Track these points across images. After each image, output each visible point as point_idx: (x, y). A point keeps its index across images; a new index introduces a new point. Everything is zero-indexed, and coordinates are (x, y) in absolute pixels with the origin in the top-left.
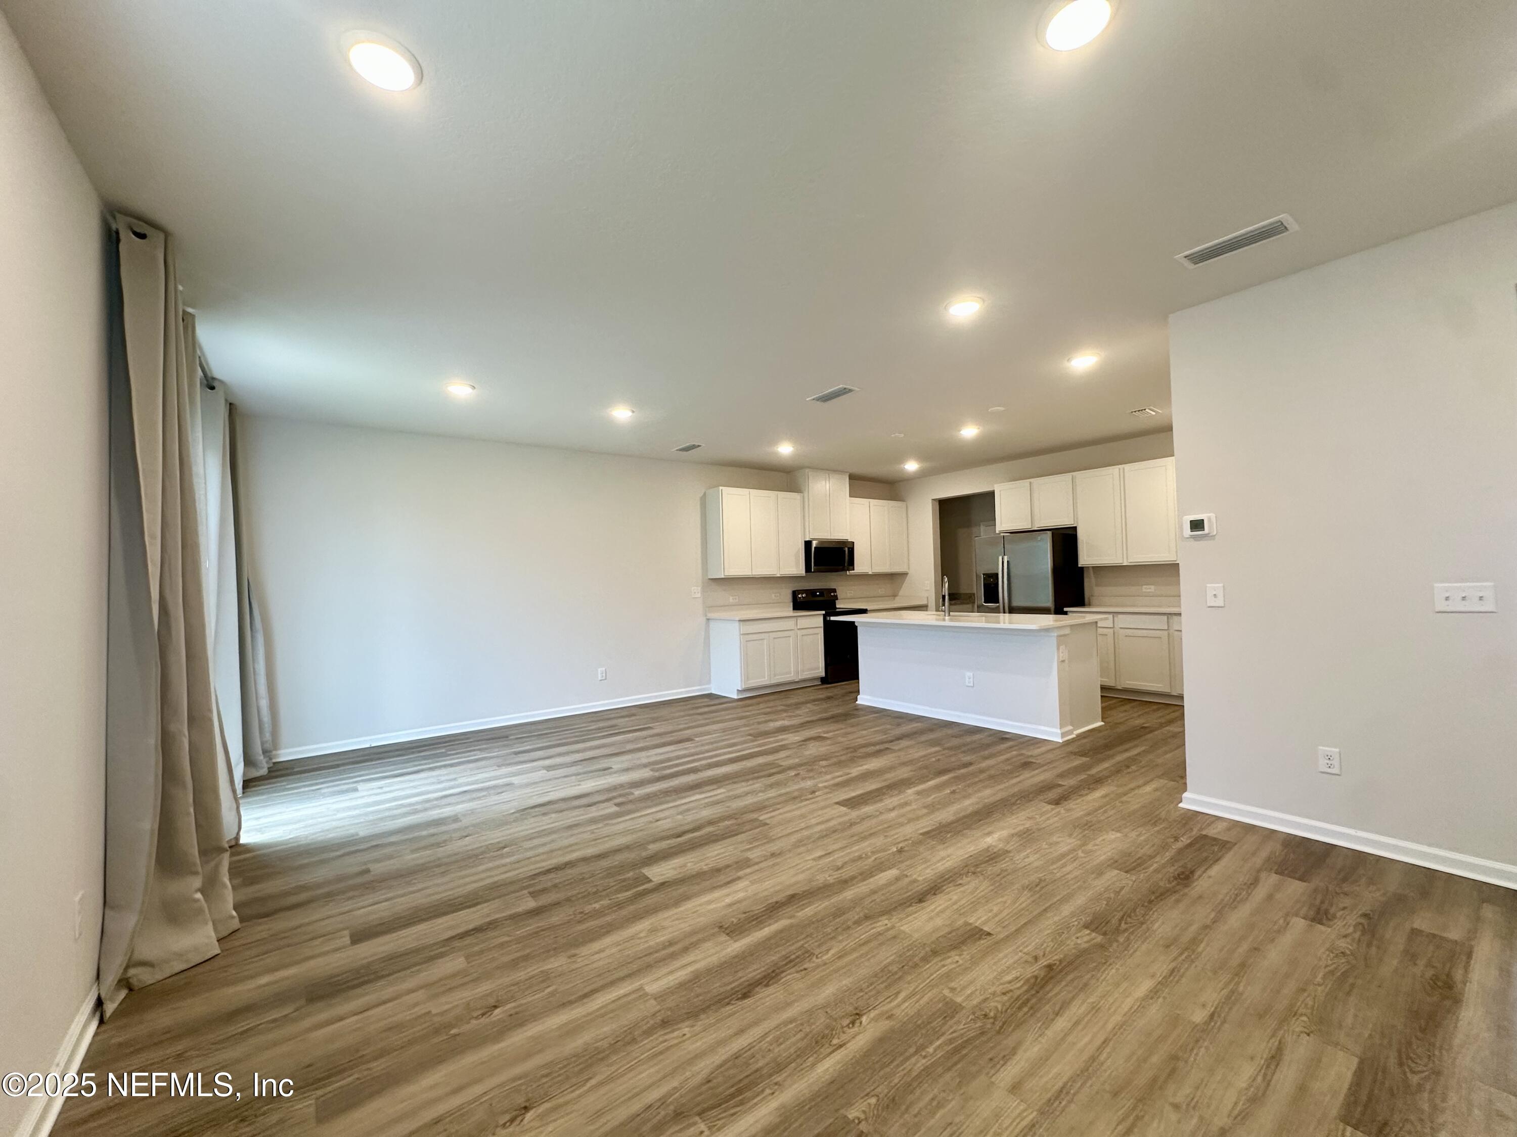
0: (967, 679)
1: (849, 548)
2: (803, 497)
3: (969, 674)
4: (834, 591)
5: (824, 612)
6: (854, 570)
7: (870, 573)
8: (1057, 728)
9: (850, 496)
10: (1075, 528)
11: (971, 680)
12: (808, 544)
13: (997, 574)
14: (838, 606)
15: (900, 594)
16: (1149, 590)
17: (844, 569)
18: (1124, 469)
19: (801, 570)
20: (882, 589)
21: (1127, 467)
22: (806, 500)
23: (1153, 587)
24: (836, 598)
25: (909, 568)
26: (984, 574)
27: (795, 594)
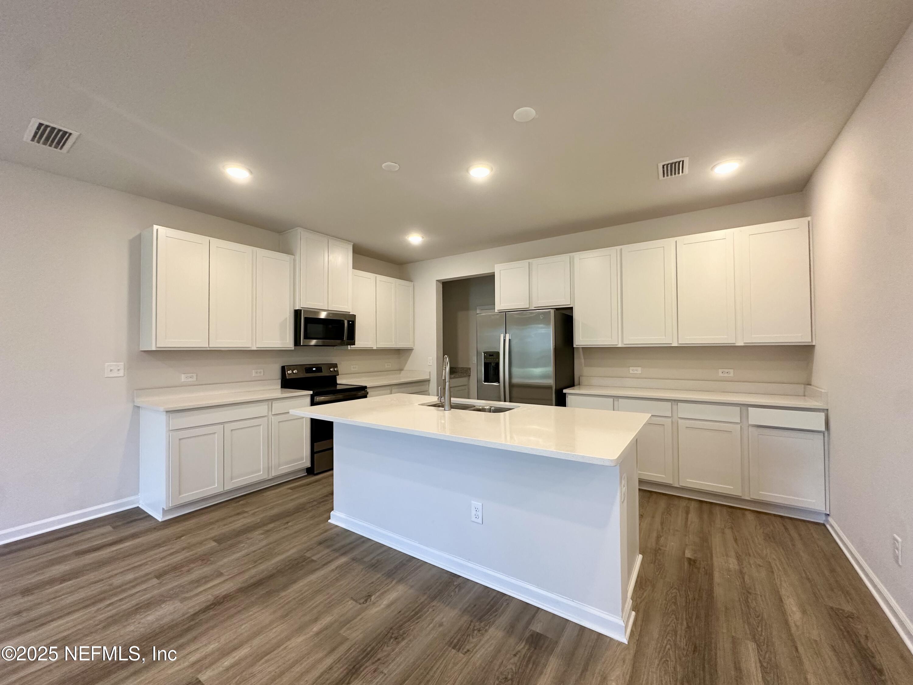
0: (474, 512)
1: (348, 321)
2: (294, 260)
3: (476, 504)
4: (335, 366)
5: (311, 392)
6: (354, 344)
7: (375, 348)
8: (620, 617)
9: (354, 267)
10: (571, 308)
11: (480, 514)
12: (297, 313)
13: (498, 354)
14: (339, 382)
15: (405, 369)
16: (635, 372)
17: (343, 344)
18: (621, 250)
19: (288, 342)
20: (389, 363)
21: (625, 247)
22: (297, 262)
23: (639, 369)
24: (337, 373)
25: (414, 346)
26: (485, 353)
27: (283, 369)
